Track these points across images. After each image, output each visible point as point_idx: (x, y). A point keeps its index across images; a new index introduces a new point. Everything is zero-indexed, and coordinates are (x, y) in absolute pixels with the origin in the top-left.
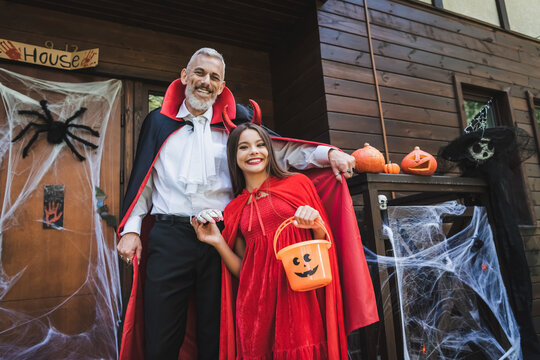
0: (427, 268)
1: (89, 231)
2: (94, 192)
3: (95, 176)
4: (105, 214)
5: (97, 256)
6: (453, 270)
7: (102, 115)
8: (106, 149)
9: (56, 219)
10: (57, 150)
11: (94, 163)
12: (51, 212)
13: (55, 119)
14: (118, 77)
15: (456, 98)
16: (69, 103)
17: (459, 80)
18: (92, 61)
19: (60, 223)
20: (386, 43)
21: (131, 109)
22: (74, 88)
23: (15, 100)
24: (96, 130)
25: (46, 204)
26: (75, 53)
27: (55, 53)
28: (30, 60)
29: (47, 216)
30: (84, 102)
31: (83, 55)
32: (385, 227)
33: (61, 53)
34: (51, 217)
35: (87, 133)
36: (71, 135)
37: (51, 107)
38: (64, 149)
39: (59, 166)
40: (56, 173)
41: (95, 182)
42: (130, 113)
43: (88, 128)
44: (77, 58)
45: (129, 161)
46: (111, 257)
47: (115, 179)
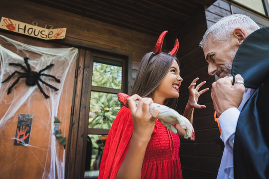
1: (47, 147)
2: (53, 120)
3: (55, 109)
4: (58, 135)
5: (50, 166)
7: (64, 69)
8: (64, 91)
9: (24, 138)
10: (32, 89)
11: (55, 101)
12: (20, 133)
13: (33, 70)
14: (76, 47)
16: (43, 61)
18: (61, 35)
19: (27, 141)
21: (82, 67)
22: (49, 51)
23: (8, 56)
24: (58, 79)
25: (19, 127)
26: (51, 30)
27: (38, 29)
28: (21, 32)
29: (19, 136)
30: (53, 61)
31: (56, 31)
33: (41, 29)
35: (53, 80)
36: (41, 81)
37: (30, 62)
38: (36, 90)
39: (31, 101)
40: (29, 105)
41: (54, 113)
42: (81, 69)
43: (53, 77)
44: (51, 33)
45: (78, 100)
46: (60, 167)
47: (68, 111)
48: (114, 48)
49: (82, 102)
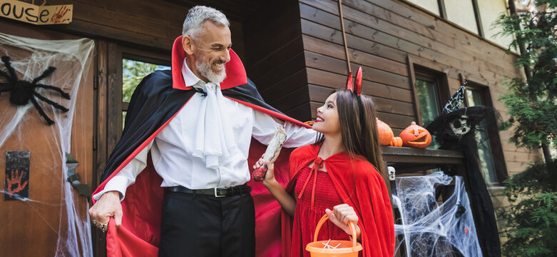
0: (427, 234)
1: (59, 201)
2: (64, 159)
3: (65, 142)
4: (76, 182)
5: (67, 229)
6: (444, 234)
7: (74, 76)
8: (78, 112)
9: (20, 188)
10: (21, 112)
11: (64, 129)
12: (14, 181)
13: (20, 78)
14: (90, 37)
15: (409, 77)
16: (36, 61)
17: (411, 61)
18: (65, 17)
19: (24, 193)
20: (355, 23)
21: (105, 71)
22: (42, 45)
24: (66, 92)
25: (8, 173)
26: (43, 7)
27: (20, 5)
29: (10, 186)
30: (52, 61)
31: (54, 10)
32: (394, 197)
33: (27, 6)
34: (15, 186)
35: (56, 95)
36: (38, 95)
37: (15, 64)
38: (30, 112)
39: (24, 130)
40: (20, 138)
41: (66, 148)
42: (103, 75)
43: (58, 89)
44: (45, 13)
45: (102, 126)
46: (83, 229)
47: (87, 144)
48: (156, 39)
49: (109, 130)
